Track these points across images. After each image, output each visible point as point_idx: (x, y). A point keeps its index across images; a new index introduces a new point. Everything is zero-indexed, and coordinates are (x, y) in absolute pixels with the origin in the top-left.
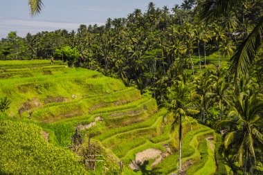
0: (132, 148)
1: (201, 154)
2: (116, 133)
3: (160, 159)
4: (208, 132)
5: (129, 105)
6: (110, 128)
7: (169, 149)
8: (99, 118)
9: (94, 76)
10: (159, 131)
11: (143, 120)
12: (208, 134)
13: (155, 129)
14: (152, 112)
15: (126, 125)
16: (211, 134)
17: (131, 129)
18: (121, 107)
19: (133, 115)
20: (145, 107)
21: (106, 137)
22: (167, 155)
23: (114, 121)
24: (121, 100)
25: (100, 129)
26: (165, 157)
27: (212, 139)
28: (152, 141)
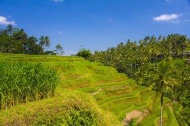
0: (123, 109)
1: (168, 114)
2: (112, 99)
3: (142, 118)
4: (168, 101)
5: (120, 82)
6: (108, 96)
7: (147, 111)
8: (101, 89)
9: (99, 65)
10: (139, 99)
11: (129, 92)
12: (168, 102)
13: (137, 98)
14: (134, 88)
15: (119, 95)
16: (169, 102)
17: (122, 97)
18: (115, 83)
19: (123, 88)
20: (130, 84)
21: (106, 102)
22: (146, 115)
23: (111, 92)
24: (116, 79)
25: (102, 96)
26: (145, 117)
27: (170, 105)
28: (135, 105)
